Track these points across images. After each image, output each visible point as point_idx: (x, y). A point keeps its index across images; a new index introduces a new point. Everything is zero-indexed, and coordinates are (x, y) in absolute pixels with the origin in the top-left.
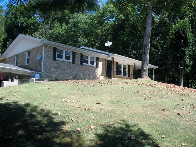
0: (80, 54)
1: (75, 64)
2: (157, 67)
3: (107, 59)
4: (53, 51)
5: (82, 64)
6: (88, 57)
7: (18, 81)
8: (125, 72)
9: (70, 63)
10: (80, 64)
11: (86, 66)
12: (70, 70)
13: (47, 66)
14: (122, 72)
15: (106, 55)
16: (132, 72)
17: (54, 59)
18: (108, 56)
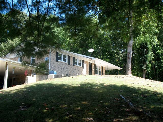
0: (72, 57)
1: (69, 65)
2: (121, 68)
3: (89, 62)
4: (56, 54)
5: (74, 65)
6: (77, 59)
7: (37, 76)
8: (99, 71)
9: (66, 64)
10: (72, 65)
11: (76, 66)
12: (67, 69)
13: (52, 66)
14: (98, 71)
15: (89, 59)
16: (104, 72)
17: (57, 61)
18: (90, 59)
